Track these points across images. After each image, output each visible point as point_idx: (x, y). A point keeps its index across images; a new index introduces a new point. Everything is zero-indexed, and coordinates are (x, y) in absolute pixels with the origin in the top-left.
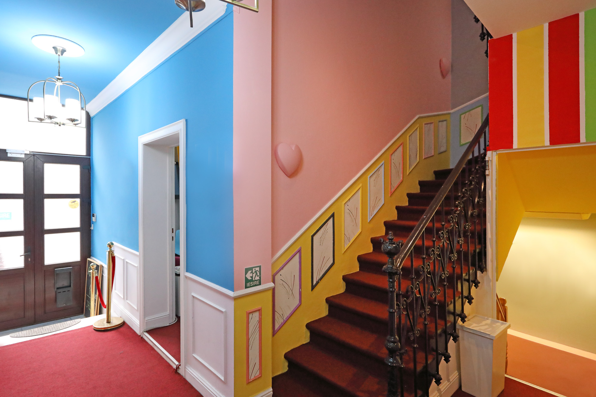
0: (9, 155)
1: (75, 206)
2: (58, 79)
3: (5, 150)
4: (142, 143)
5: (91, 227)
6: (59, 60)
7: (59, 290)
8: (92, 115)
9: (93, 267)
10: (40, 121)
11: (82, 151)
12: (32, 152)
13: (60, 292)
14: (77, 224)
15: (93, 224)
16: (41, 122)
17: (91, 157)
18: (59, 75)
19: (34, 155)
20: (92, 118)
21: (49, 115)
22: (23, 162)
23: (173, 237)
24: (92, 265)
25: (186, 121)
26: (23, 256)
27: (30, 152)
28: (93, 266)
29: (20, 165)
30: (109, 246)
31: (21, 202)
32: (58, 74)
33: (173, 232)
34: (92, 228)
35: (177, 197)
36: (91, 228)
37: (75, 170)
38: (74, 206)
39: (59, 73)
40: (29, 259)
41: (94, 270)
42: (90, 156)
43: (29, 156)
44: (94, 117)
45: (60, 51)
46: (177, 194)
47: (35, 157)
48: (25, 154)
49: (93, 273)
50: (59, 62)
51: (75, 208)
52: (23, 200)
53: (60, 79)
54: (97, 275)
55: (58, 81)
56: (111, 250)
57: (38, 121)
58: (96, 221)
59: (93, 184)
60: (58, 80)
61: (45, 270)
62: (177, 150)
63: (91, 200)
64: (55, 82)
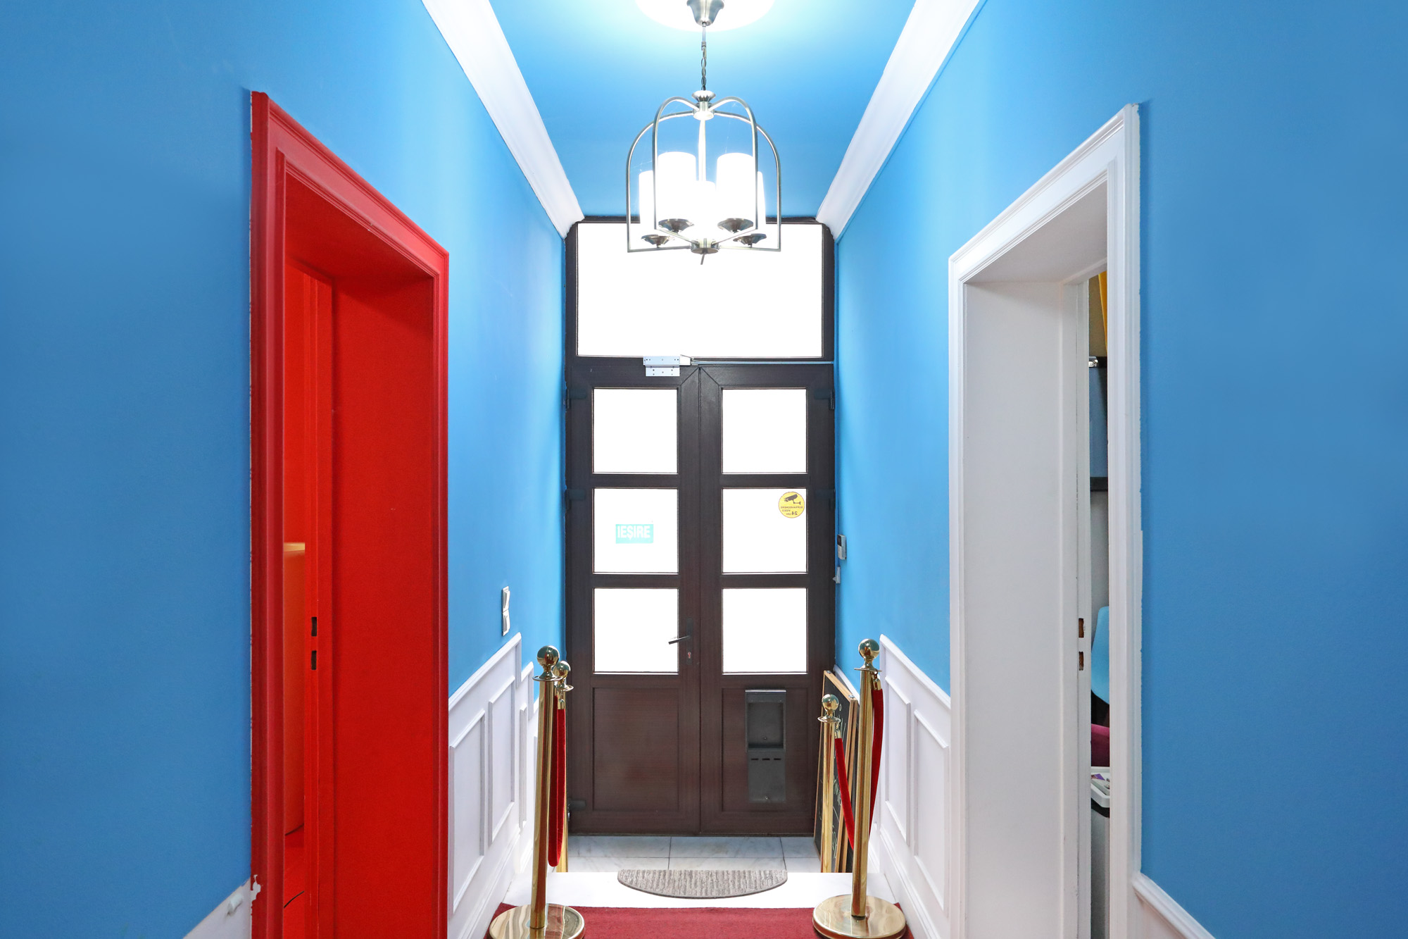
0: (649, 373)
1: (794, 510)
2: (701, 99)
3: (641, 360)
4: (961, 280)
5: (834, 575)
6: (704, 38)
7: (756, 753)
8: (837, 232)
9: (829, 708)
10: (655, 246)
11: (813, 349)
12: (695, 359)
13: (757, 759)
14: (797, 563)
15: (839, 566)
16: (658, 249)
17: (835, 363)
18: (704, 88)
19: (700, 368)
20: (838, 244)
21: (668, 217)
22: (677, 389)
23: (1081, 654)
24: (826, 701)
25: (1144, 110)
26: (676, 644)
27: (691, 360)
28: (829, 705)
29: (670, 395)
30: (865, 654)
31: (670, 497)
32: (701, 86)
33: (1081, 635)
34: (837, 579)
35: (1099, 485)
36: (834, 579)
37: (794, 402)
38: (792, 510)
39: (704, 80)
40: (689, 654)
41: (831, 715)
42: (833, 360)
43: (690, 371)
44: (842, 237)
45: (709, 6)
46: (1099, 474)
47: (703, 374)
48: (681, 366)
49: (828, 725)
50: (704, 45)
51: (794, 516)
52: (676, 490)
53: (706, 99)
54: (839, 737)
55: (698, 107)
56: (870, 666)
57: (649, 245)
58: (846, 558)
59: (839, 445)
60: (701, 103)
61: (723, 689)
62: (1098, 286)
63: (834, 493)
64: (693, 111)
